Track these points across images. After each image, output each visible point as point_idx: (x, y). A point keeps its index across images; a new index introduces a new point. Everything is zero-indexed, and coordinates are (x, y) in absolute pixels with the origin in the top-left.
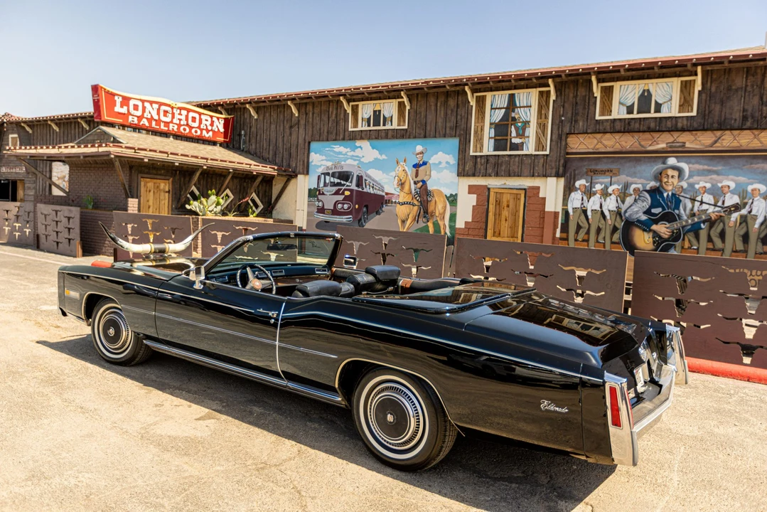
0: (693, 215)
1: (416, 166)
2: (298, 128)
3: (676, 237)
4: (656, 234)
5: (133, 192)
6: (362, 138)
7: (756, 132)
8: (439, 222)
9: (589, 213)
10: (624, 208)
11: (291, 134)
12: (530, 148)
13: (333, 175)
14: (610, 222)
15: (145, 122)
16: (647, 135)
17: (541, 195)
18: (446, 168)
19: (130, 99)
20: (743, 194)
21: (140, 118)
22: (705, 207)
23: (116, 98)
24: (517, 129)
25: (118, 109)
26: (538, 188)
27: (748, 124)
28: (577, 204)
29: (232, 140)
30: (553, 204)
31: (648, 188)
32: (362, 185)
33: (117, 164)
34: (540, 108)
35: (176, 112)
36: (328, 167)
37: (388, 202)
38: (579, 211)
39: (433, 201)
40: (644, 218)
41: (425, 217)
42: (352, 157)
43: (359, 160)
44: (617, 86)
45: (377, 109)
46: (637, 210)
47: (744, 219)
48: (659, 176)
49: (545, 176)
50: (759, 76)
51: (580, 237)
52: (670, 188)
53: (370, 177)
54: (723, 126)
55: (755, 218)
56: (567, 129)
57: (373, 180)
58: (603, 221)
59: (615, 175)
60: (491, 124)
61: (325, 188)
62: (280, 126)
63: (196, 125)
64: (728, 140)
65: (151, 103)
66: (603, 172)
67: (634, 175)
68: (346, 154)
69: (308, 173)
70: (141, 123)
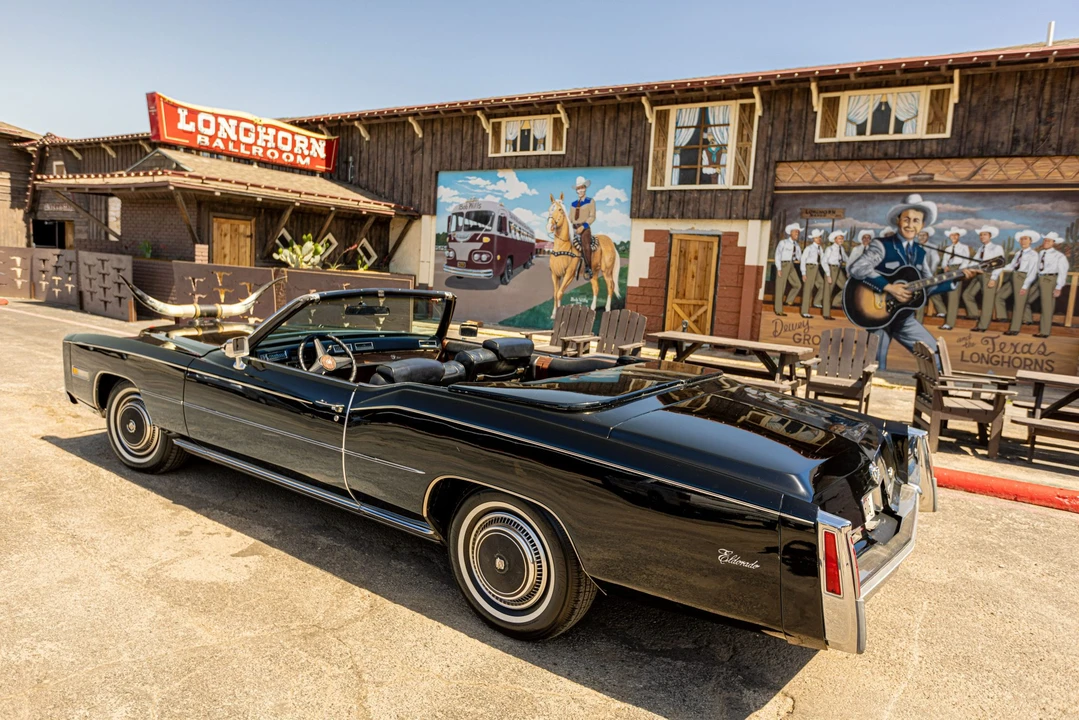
0: (941, 272)
1: (577, 204)
2: (423, 153)
3: (916, 300)
4: (890, 297)
5: (202, 235)
6: (505, 167)
7: (1030, 160)
8: (606, 279)
9: (803, 268)
10: (849, 261)
11: (413, 161)
12: (726, 182)
13: (468, 216)
14: (830, 280)
15: (219, 144)
16: (883, 164)
17: (740, 244)
18: (615, 207)
19: (198, 112)
20: (1009, 244)
21: (212, 138)
22: (957, 260)
23: (180, 111)
24: (710, 155)
25: (182, 125)
26: (736, 235)
27: (1020, 149)
28: (788, 256)
29: (337, 168)
30: (756, 255)
31: (882, 235)
32: (506, 229)
33: (179, 198)
34: (741, 126)
35: (261, 130)
36: (461, 205)
37: (540, 251)
38: (789, 266)
39: (598, 251)
40: (875, 274)
41: (587, 272)
42: (493, 193)
43: (502, 196)
44: (844, 97)
45: (525, 127)
46: (867, 265)
47: (1009, 278)
48: (896, 220)
49: (746, 218)
50: (1037, 84)
51: (791, 299)
52: (912, 235)
53: (515, 218)
54: (986, 152)
55: (1024, 275)
56: (776, 156)
57: (520, 223)
58: (820, 279)
59: (839, 217)
60: (676, 148)
61: (458, 233)
62: (399, 151)
63: (288, 147)
64: (992, 171)
65: (227, 118)
66: (823, 214)
67: (863, 218)
68: (484, 188)
69: (435, 213)
70: (214, 145)
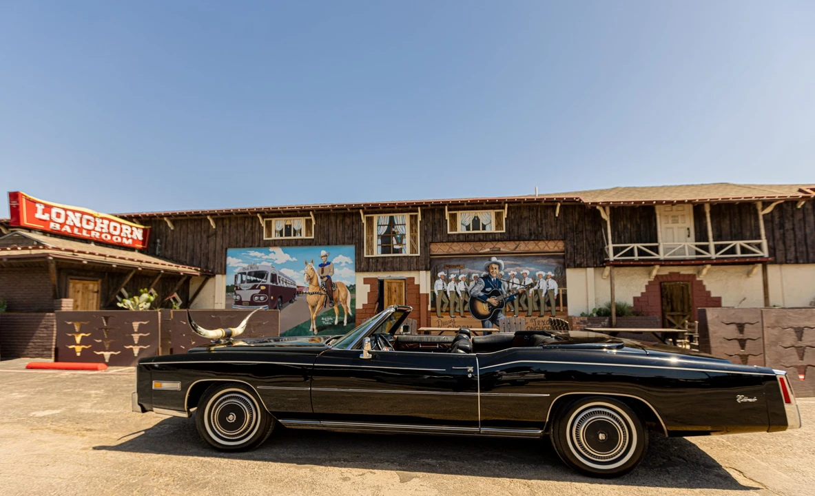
0: (509, 291)
1: (322, 266)
2: (216, 237)
3: (501, 305)
4: (490, 304)
6: (275, 245)
7: (536, 242)
8: (343, 306)
9: (448, 293)
10: (469, 289)
11: (208, 242)
12: (407, 252)
13: (250, 274)
14: (462, 298)
15: (67, 229)
16: (478, 244)
17: (416, 283)
18: (345, 266)
19: (51, 207)
20: (534, 278)
21: (62, 225)
22: (515, 286)
23: (37, 205)
24: (397, 239)
25: (39, 215)
26: (414, 278)
27: (533, 237)
28: (440, 288)
29: (148, 247)
30: (425, 289)
31: (482, 276)
32: (276, 281)
34: (411, 226)
35: (99, 221)
36: (244, 268)
37: (300, 293)
38: (442, 292)
39: (337, 291)
40: (482, 294)
41: (331, 303)
42: (266, 260)
43: (273, 262)
44: (459, 213)
45: (288, 223)
46: (477, 290)
47: (536, 292)
48: (487, 268)
49: (419, 270)
50: (535, 211)
51: (445, 309)
52: (495, 275)
53: (282, 274)
54: (520, 238)
55: (542, 291)
56: (430, 240)
57: (286, 277)
58: (457, 298)
59: (462, 268)
60: (378, 236)
61: (242, 285)
62: (197, 236)
63: (117, 233)
64: (523, 246)
65: (74, 212)
66: (455, 267)
67: (473, 268)
68: (261, 257)
69: (225, 273)
70: (63, 229)
